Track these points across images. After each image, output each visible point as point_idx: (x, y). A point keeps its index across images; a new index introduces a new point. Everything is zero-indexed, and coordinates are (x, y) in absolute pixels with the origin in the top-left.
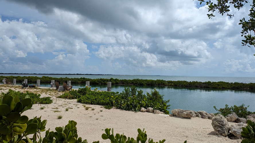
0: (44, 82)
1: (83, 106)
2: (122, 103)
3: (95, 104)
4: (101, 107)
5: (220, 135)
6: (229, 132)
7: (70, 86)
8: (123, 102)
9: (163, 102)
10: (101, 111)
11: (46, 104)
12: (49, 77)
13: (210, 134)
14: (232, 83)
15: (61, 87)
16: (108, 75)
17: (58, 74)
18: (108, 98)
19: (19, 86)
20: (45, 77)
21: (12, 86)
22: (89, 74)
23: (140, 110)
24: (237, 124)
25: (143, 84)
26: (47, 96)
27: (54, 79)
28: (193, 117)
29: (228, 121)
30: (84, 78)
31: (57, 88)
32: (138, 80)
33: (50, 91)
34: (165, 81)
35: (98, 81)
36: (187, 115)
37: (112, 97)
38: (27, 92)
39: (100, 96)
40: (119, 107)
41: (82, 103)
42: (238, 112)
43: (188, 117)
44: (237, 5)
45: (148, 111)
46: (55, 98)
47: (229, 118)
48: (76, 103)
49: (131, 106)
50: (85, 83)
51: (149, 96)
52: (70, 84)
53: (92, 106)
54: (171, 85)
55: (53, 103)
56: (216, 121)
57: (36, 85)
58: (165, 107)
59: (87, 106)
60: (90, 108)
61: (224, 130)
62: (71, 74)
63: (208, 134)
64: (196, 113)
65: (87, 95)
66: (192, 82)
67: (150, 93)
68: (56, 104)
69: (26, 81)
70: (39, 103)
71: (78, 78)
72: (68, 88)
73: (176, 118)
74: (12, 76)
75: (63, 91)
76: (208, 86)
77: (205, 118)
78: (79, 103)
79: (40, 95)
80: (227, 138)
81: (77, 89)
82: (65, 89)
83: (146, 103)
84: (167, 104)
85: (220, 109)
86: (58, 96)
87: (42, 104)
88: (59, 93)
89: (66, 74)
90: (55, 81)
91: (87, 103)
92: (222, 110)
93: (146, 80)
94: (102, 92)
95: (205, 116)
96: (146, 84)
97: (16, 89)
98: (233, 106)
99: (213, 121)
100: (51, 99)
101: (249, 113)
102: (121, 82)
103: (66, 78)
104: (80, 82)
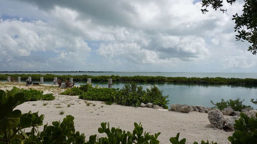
0: (48, 79)
1: (84, 102)
3: (96, 100)
4: (102, 103)
5: (216, 128)
6: (224, 125)
7: (73, 83)
8: (123, 98)
9: (162, 98)
10: (102, 107)
11: (49, 100)
13: (206, 127)
14: (228, 79)
15: (63, 84)
16: (109, 72)
17: (61, 72)
18: (109, 94)
19: (24, 84)
20: (49, 75)
21: (17, 83)
22: (91, 71)
23: (140, 106)
24: (232, 117)
25: (144, 80)
26: (50, 93)
27: (57, 76)
28: (191, 111)
29: (223, 114)
30: (86, 76)
32: (138, 76)
33: (53, 88)
34: (165, 77)
35: (99, 78)
36: (185, 109)
37: (113, 93)
38: (30, 89)
39: (101, 92)
40: (120, 103)
41: (83, 99)
42: (234, 106)
43: (186, 111)
45: (148, 107)
46: (57, 94)
47: (225, 111)
48: (78, 99)
49: (131, 102)
50: (87, 80)
51: (149, 92)
52: (72, 81)
53: (94, 102)
54: (170, 81)
55: (56, 99)
56: (212, 115)
57: (40, 83)
58: (164, 102)
59: (89, 102)
60: (91, 104)
61: (220, 123)
62: (73, 72)
63: (204, 127)
64: (193, 108)
65: (88, 91)
66: (190, 78)
67: (150, 89)
68: (58, 100)
69: (30, 79)
70: (42, 100)
71: (80, 75)
72: (70, 85)
73: (175, 112)
74: (17, 74)
75: (65, 88)
76: (206, 82)
77: (202, 112)
78: (81, 100)
79: (42, 92)
80: (222, 131)
81: (79, 86)
82: (67, 86)
83: (145, 98)
84: (166, 100)
85: (216, 104)
86: (61, 92)
87: (45, 100)
88: (61, 90)
89: (69, 72)
90: (58, 78)
91: (88, 99)
92: (219, 105)
93: (147, 77)
94: (103, 89)
95: (202, 110)
96: (146, 81)
97: (21, 86)
98: (229, 100)
99: (209, 114)
100: (53, 96)
101: (244, 107)
102: (122, 79)
103: (69, 75)
104: (82, 79)
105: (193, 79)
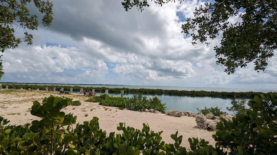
0: (76, 90)
1: (103, 108)
2: (131, 105)
3: (112, 106)
4: (117, 108)
5: (201, 128)
6: (207, 126)
9: (161, 105)
10: (117, 111)
11: (77, 105)
13: (194, 127)
20: (76, 87)
21: (52, 92)
23: (144, 111)
24: (213, 120)
25: (147, 92)
26: (77, 100)
28: (183, 116)
29: (207, 118)
30: (104, 88)
31: (85, 94)
32: (143, 89)
33: (80, 96)
34: (163, 90)
37: (125, 101)
38: (63, 97)
39: (115, 100)
40: (130, 108)
41: (102, 105)
42: (214, 112)
43: (179, 115)
44: (211, 36)
45: (150, 112)
46: (83, 101)
47: (207, 116)
48: (98, 105)
49: (138, 108)
50: (105, 91)
51: (151, 101)
52: (94, 92)
53: (110, 108)
54: (167, 93)
55: (82, 105)
56: (199, 119)
57: (70, 92)
58: (162, 109)
59: (106, 107)
60: (108, 109)
61: (204, 125)
64: (184, 113)
65: (106, 99)
67: (152, 99)
69: (62, 89)
70: (71, 105)
72: (93, 95)
73: (171, 117)
74: (53, 86)
75: (89, 97)
76: (193, 94)
77: (191, 117)
78: (100, 105)
79: (72, 99)
80: (206, 130)
81: (99, 95)
82: (90, 95)
83: (149, 105)
84: (164, 107)
85: (201, 110)
86: (85, 100)
87: (74, 105)
88: (86, 98)
91: (106, 105)
92: (203, 111)
93: (149, 90)
94: (117, 97)
95: (191, 115)
96: (149, 92)
97: (56, 94)
98: (210, 108)
99: (196, 118)
100: (80, 102)
101: (222, 113)
102: (131, 91)
103: (91, 87)
104: (101, 90)
105: (183, 91)
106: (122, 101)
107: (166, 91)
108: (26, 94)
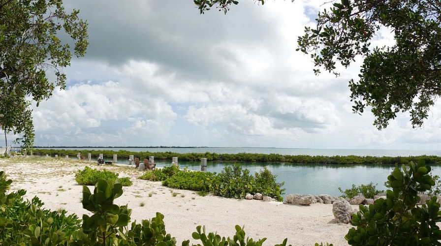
0: (122, 157)
1: (170, 192)
2: (221, 187)
3: (185, 189)
4: (193, 193)
5: (341, 222)
7: (153, 163)
9: (275, 185)
10: (193, 199)
11: (126, 186)
12: (127, 151)
16: (202, 147)
18: (202, 181)
20: (122, 152)
21: (87, 161)
23: (245, 197)
26: (126, 176)
27: (133, 153)
28: (313, 203)
29: (351, 205)
30: (170, 153)
31: (137, 165)
32: (244, 154)
33: (129, 169)
34: (281, 156)
36: (305, 200)
37: (208, 179)
39: (191, 177)
40: (217, 193)
41: (168, 187)
43: (306, 204)
45: (255, 199)
46: (135, 178)
47: (355, 200)
48: (161, 187)
49: (234, 192)
50: (172, 159)
51: (258, 177)
52: (153, 161)
53: (182, 192)
54: (289, 162)
55: (133, 185)
56: (337, 206)
57: (113, 161)
58: (278, 192)
59: (175, 191)
60: (179, 193)
61: (346, 216)
62: (153, 147)
63: (328, 223)
65: (174, 176)
67: (259, 174)
68: (136, 187)
72: (150, 167)
73: (292, 206)
74: (86, 150)
76: (337, 162)
77: (327, 203)
78: (165, 187)
79: (118, 175)
80: (349, 225)
81: (162, 168)
82: (147, 167)
83: (253, 187)
84: (281, 189)
85: (345, 191)
86: (139, 176)
88: (139, 172)
89: (147, 147)
91: (174, 187)
92: (349, 192)
93: (256, 155)
94: (194, 172)
95: (328, 200)
97: (92, 165)
98: (360, 186)
99: (334, 206)
100: (130, 180)
101: (378, 192)
102: (221, 158)
103: (147, 152)
104: (164, 158)
105: (319, 158)
106: (202, 179)
107: (287, 157)
108: (53, 163)
